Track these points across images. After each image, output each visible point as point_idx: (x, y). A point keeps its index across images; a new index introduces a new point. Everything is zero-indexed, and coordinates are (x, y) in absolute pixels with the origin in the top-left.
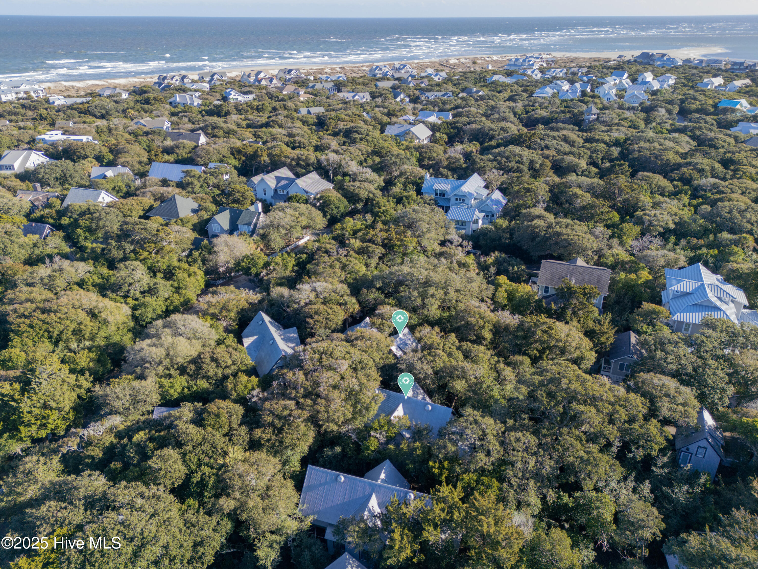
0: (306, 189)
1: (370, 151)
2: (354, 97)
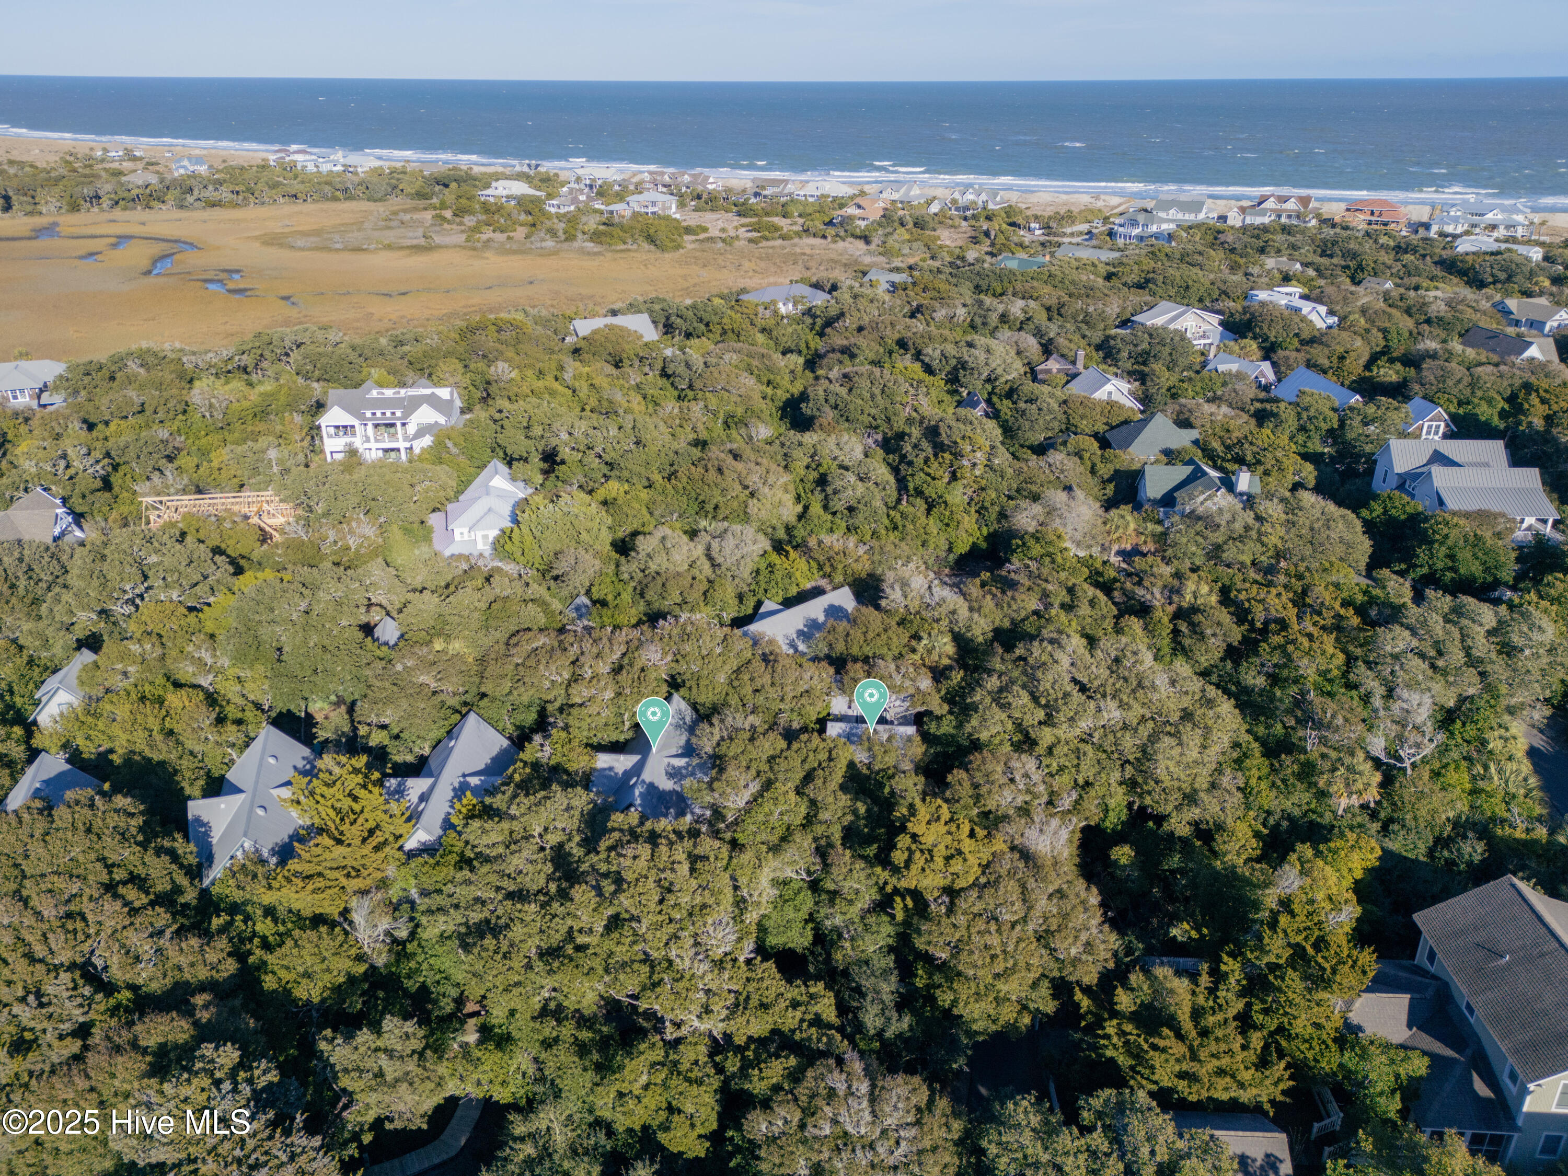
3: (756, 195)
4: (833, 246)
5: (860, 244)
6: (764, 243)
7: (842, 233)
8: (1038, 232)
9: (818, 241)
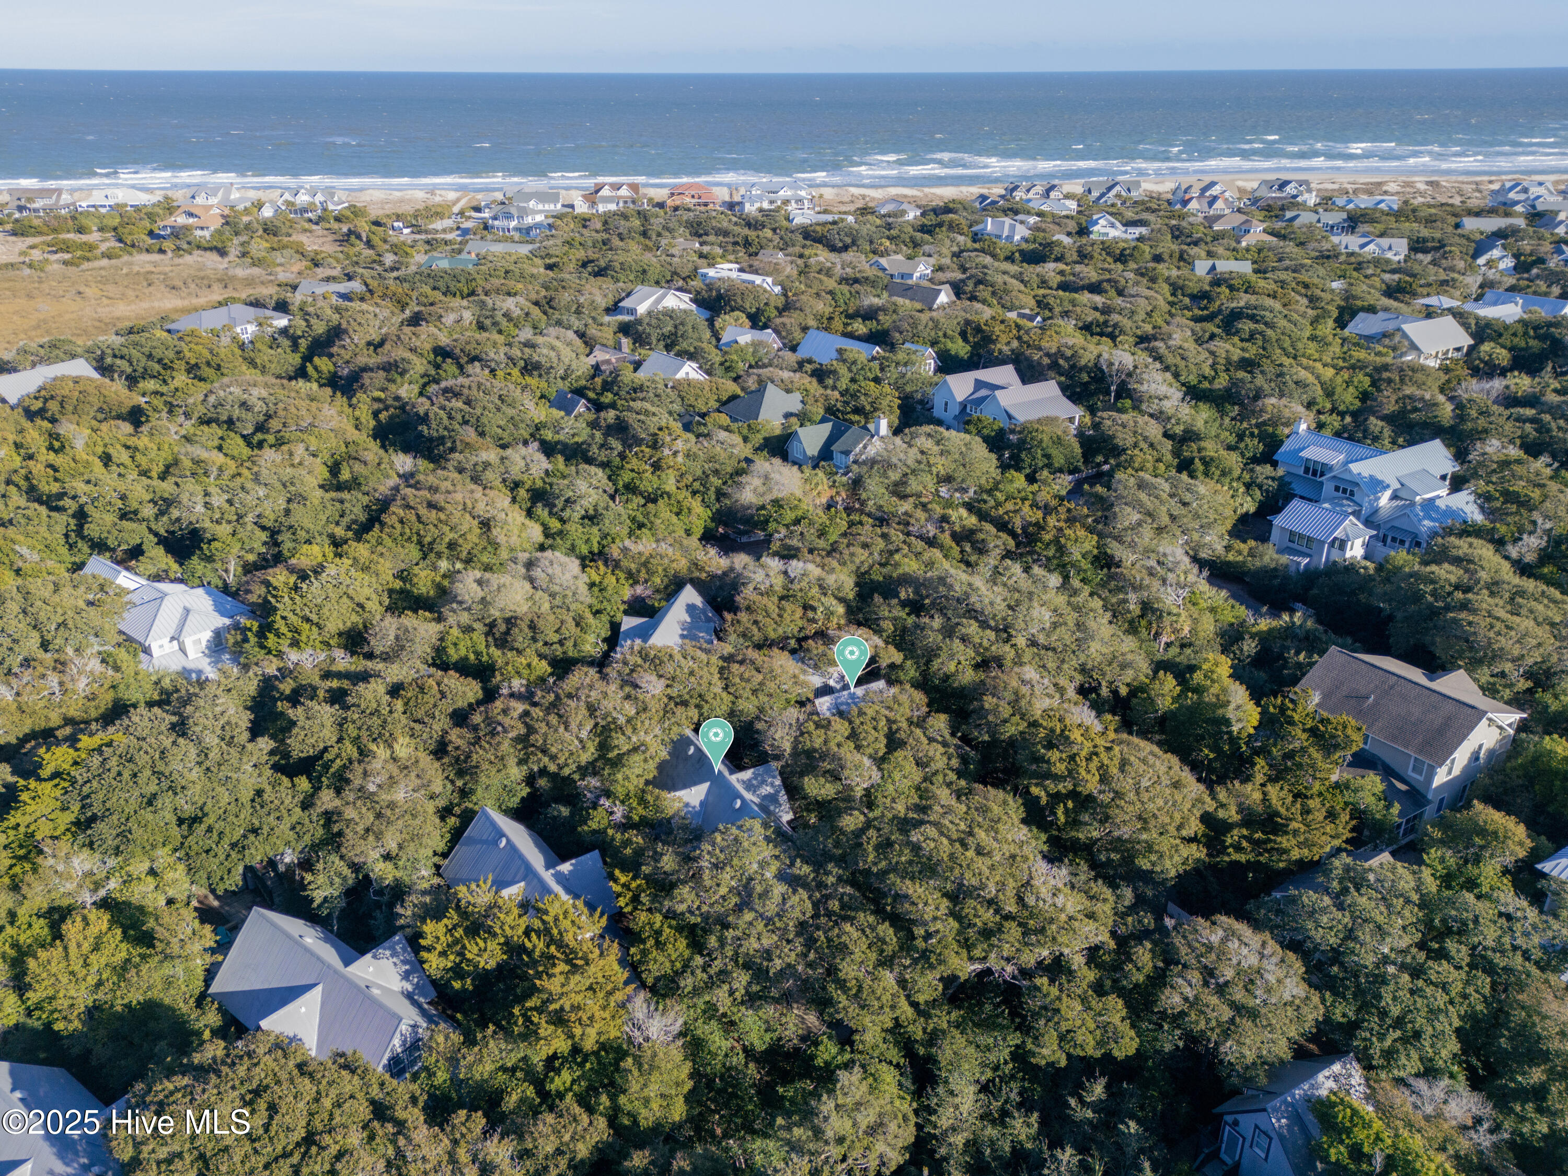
0: (1012, 412)
1: (1235, 358)
2: (1363, 246)
3: (21, 209)
4: (177, 261)
5: (213, 257)
6: (86, 265)
7: (185, 246)
8: (406, 231)
9: (156, 257)
